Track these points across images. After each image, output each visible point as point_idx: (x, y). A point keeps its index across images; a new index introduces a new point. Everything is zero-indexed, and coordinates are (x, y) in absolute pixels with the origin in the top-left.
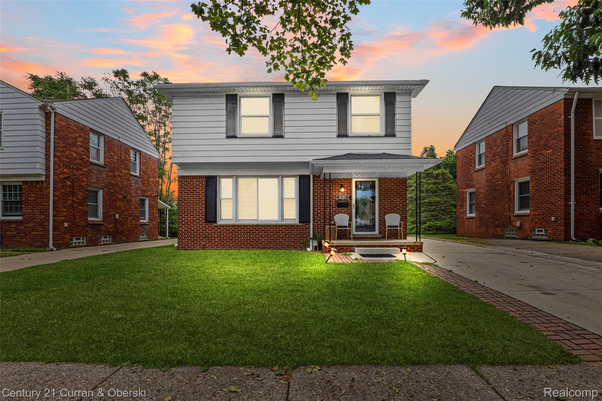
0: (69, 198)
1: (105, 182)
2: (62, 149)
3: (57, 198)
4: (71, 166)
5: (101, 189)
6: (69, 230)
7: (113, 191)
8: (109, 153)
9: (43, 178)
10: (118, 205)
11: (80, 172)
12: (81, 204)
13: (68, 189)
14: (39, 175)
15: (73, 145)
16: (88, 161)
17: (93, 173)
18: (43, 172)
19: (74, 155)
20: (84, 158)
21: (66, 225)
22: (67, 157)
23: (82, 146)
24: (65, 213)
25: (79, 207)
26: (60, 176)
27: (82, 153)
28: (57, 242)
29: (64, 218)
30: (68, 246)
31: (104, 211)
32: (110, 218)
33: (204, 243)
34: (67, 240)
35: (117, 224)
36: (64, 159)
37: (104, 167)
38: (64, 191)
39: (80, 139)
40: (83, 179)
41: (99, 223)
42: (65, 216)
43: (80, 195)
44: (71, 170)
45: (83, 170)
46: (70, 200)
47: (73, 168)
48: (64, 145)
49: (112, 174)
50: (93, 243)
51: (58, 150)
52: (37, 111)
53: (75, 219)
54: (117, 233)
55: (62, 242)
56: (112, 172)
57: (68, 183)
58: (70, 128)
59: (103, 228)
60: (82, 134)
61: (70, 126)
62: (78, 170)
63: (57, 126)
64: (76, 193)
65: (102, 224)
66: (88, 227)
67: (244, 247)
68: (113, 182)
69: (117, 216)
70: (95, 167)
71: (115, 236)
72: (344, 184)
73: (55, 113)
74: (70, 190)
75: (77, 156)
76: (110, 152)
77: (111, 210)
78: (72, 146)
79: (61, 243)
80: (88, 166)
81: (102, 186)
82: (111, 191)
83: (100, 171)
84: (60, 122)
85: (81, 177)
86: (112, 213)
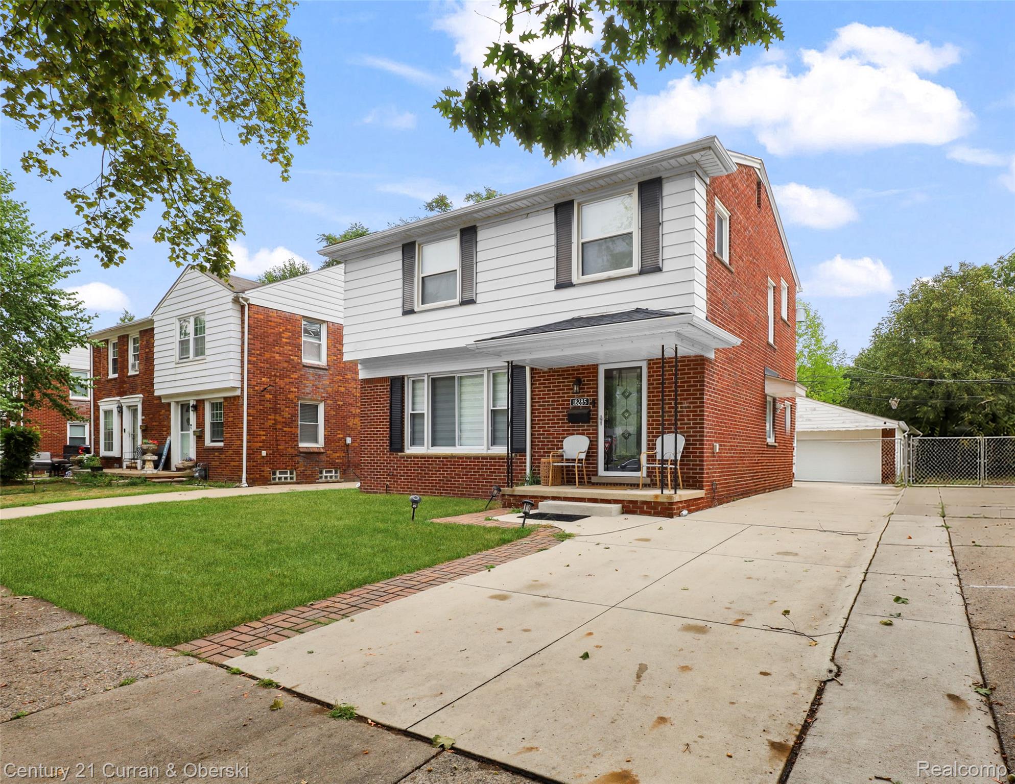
0: (269, 417)
1: (327, 391)
2: (258, 352)
3: (251, 418)
4: (273, 373)
5: (321, 401)
6: (268, 460)
7: (342, 403)
8: (335, 347)
9: (238, 393)
10: (350, 424)
11: (287, 380)
12: (286, 424)
13: (268, 405)
14: (234, 388)
15: (277, 343)
16: (298, 363)
17: (307, 379)
18: (239, 385)
19: (277, 358)
20: (293, 360)
21: (264, 453)
22: (266, 361)
23: (289, 343)
24: (264, 438)
25: (285, 429)
26: (256, 388)
27: (290, 353)
28: (251, 476)
29: (261, 444)
30: (266, 482)
31: (326, 433)
32: (337, 444)
33: (388, 483)
34: (265, 474)
35: (350, 452)
36: (262, 365)
37: (326, 369)
38: (261, 407)
39: (288, 334)
40: (292, 390)
41: (317, 450)
42: (263, 442)
43: (286, 411)
44: (273, 378)
45: (292, 376)
46: (270, 419)
47: (275, 375)
48: (262, 345)
49: (341, 378)
50: (307, 478)
51: (254, 354)
52: (230, 305)
53: (277, 445)
54: (349, 466)
55: (258, 476)
56: (339, 374)
57: (268, 396)
58: (271, 321)
59: (323, 458)
60: (289, 327)
61: (270, 319)
62: (282, 377)
63: (252, 322)
64: (280, 409)
65: (323, 453)
66: (298, 456)
67: (435, 493)
68: (342, 389)
69: (349, 440)
70: (311, 371)
71: (345, 470)
72: (583, 377)
73: (249, 304)
74: (271, 406)
75: (281, 358)
76: (337, 345)
77: (339, 432)
78: (274, 345)
79: (257, 478)
80: (300, 370)
81: (324, 397)
82: (339, 403)
83: (320, 375)
84: (256, 316)
85: (287, 387)
86: (342, 436)
